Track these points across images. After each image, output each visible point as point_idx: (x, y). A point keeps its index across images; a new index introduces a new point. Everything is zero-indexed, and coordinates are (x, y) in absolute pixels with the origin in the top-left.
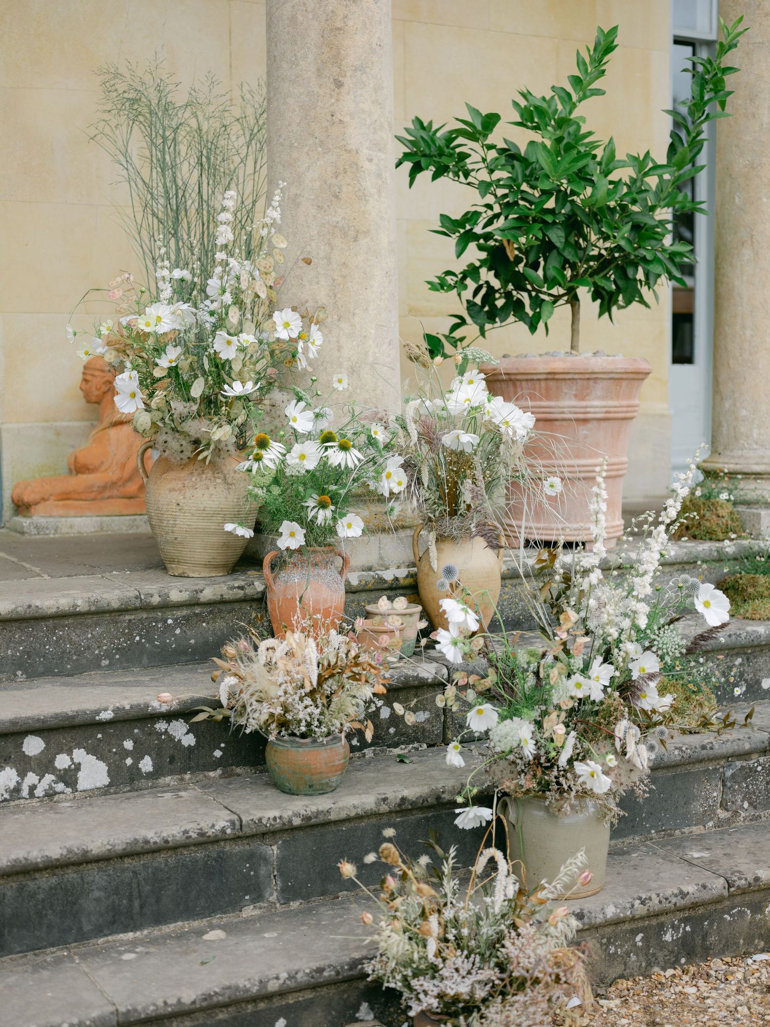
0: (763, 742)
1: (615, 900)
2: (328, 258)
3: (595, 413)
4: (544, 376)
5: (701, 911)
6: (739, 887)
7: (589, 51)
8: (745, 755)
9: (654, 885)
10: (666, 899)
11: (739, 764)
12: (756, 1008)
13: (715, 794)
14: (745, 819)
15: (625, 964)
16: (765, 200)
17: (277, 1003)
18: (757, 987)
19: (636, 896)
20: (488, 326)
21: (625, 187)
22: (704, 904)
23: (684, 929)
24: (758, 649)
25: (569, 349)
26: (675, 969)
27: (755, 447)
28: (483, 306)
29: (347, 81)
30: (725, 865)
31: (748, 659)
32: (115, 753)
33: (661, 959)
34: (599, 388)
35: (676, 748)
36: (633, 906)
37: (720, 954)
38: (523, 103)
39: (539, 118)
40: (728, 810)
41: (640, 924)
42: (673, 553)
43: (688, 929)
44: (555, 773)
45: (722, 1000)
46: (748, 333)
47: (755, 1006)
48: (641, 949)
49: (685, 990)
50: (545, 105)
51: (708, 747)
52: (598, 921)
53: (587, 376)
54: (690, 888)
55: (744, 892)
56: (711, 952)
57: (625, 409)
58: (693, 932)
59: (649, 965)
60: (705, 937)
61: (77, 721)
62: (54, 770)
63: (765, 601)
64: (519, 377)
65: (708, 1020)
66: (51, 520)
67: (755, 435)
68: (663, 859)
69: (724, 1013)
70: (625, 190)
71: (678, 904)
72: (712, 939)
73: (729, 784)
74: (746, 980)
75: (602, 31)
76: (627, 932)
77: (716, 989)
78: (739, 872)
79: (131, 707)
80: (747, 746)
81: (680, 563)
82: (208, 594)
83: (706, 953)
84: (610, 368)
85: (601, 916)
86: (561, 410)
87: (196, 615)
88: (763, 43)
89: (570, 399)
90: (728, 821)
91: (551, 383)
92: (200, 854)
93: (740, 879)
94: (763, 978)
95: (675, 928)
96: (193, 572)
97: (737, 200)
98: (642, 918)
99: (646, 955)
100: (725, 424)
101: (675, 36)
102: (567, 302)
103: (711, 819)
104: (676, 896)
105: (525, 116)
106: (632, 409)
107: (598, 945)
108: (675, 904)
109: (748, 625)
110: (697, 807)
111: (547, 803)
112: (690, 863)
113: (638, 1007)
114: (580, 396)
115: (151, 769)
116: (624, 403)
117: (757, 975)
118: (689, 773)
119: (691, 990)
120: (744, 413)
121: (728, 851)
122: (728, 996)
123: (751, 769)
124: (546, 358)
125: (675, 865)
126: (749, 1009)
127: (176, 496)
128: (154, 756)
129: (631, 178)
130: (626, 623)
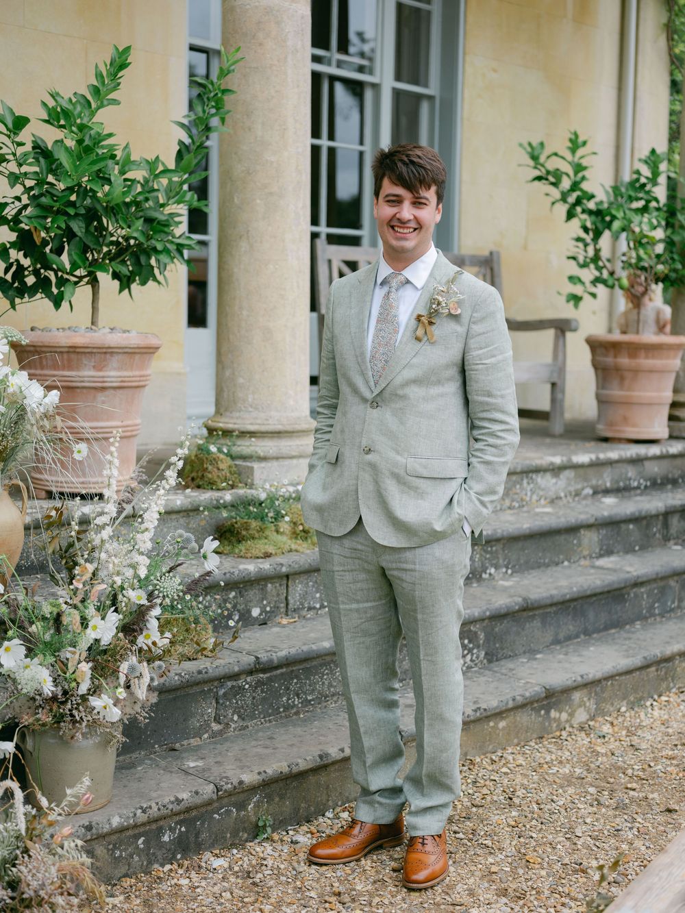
0: (250, 665)
1: (119, 811)
3: (112, 382)
4: (66, 350)
5: (194, 813)
6: (226, 791)
7: (106, 66)
8: (235, 676)
9: (154, 795)
10: (164, 806)
11: (229, 684)
12: (237, 892)
13: (210, 711)
14: (235, 729)
15: (129, 866)
16: (258, 201)
18: (240, 874)
19: (138, 806)
20: (17, 300)
21: (139, 185)
22: (196, 807)
23: (180, 829)
24: (248, 584)
25: (89, 325)
26: (172, 864)
27: (250, 409)
28: (14, 283)
30: (216, 771)
31: (240, 593)
33: (160, 857)
34: (115, 361)
35: (176, 674)
36: (135, 815)
37: (210, 848)
38: (51, 103)
39: (65, 119)
40: (220, 724)
41: (142, 829)
42: (179, 503)
43: (183, 829)
44: (69, 707)
45: (210, 888)
46: (245, 313)
47: (237, 891)
48: (142, 850)
49: (180, 882)
50: (70, 107)
51: (204, 671)
52: (105, 830)
53: (104, 350)
54: (184, 795)
55: (230, 794)
56: (203, 846)
57: (138, 379)
58: (187, 831)
59: (150, 863)
60: (197, 836)
63: (256, 542)
64: (44, 349)
65: (198, 907)
67: (250, 400)
68: (164, 770)
69: (210, 900)
70: (139, 189)
71: (174, 810)
72: (204, 836)
73: (221, 701)
74: (231, 868)
75: (117, 49)
76: (130, 837)
77: (205, 879)
78: (226, 777)
80: (236, 669)
81: (185, 511)
83: (199, 848)
84: (124, 343)
85: (108, 826)
86: (82, 379)
88: (257, 68)
89: (89, 370)
90: (221, 733)
91: (73, 356)
93: (227, 783)
94: (245, 866)
95: (172, 830)
97: (236, 200)
98: (143, 824)
99: (147, 855)
100: (225, 389)
101: (190, 45)
102: (87, 283)
103: (207, 732)
104: (172, 803)
105: (53, 116)
106: (144, 378)
107: (105, 851)
108: (172, 810)
109: (241, 563)
110: (195, 723)
111: (61, 733)
112: (186, 773)
113: (138, 901)
114: (98, 368)
116: (137, 373)
117: (240, 863)
118: (188, 694)
119: (184, 882)
120: (241, 380)
121: (219, 759)
122: (215, 884)
123: (239, 687)
124: (68, 333)
125: (173, 775)
126: (232, 893)
129: (145, 178)
130: (129, 573)
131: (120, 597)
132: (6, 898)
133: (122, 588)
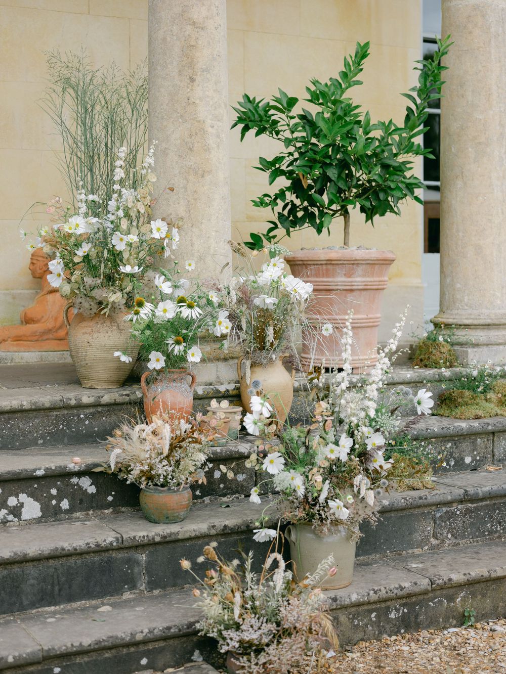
0: (460, 495)
1: (357, 591)
2: (185, 188)
3: (358, 285)
4: (325, 262)
5: (414, 599)
6: (438, 585)
7: (351, 58)
8: (448, 504)
9: (383, 582)
10: (391, 591)
11: (444, 509)
12: (445, 658)
13: (429, 529)
14: (449, 545)
15: (365, 633)
16: (470, 149)
17: (142, 648)
18: (448, 647)
19: (371, 588)
20: (291, 229)
21: (377, 141)
22: (415, 595)
23: (403, 610)
24: (462, 437)
25: (342, 245)
26: (397, 636)
27: (466, 308)
28: (289, 217)
29: (198, 79)
30: (431, 571)
31: (455, 444)
32: (45, 497)
33: (388, 629)
34: (360, 270)
35: (403, 498)
36: (369, 594)
37: (427, 627)
38: (313, 88)
39: (323, 99)
40: (438, 539)
41: (374, 606)
42: (409, 376)
43: (406, 610)
44: (317, 507)
45: (424, 654)
46: (461, 234)
47: (445, 657)
48: (375, 622)
49: (402, 648)
50: (326, 90)
51: (424, 498)
52: (346, 603)
53: (352, 262)
54: (406, 584)
55: (442, 588)
56: (421, 626)
57: (378, 283)
58: (409, 612)
59: (380, 633)
60: (416, 617)
61: (22, 476)
62: (7, 507)
63: (469, 407)
64: (309, 263)
65: (414, 665)
66: (8, 354)
67: (466, 300)
68: (393, 568)
69: (425, 661)
70: (377, 143)
71: (398, 594)
72: (422, 618)
73: (438, 522)
74: (441, 643)
75: (360, 45)
76: (365, 611)
77: (422, 648)
78: (439, 575)
79: (56, 468)
80: (449, 498)
81: (414, 382)
82: (106, 399)
83: (418, 627)
84: (367, 257)
85: (348, 600)
86: (336, 284)
87: (99, 412)
88: (468, 50)
89: (341, 277)
90: (438, 546)
91: (329, 267)
92: (96, 558)
93: (439, 579)
94: (453, 642)
95: (397, 610)
96: (98, 385)
97: (453, 150)
98: (375, 602)
99: (379, 626)
100: (447, 293)
101: (424, 38)
102: (341, 215)
103: (427, 545)
104: (397, 589)
105: (314, 97)
106: (383, 283)
107: (347, 619)
108: (396, 594)
109: (456, 422)
110: (417, 537)
111: (313, 527)
112: (409, 570)
113: (370, 658)
114: (348, 275)
115: (68, 508)
116: (377, 279)
117: (449, 640)
118: (412, 515)
119: (406, 648)
120: (458, 286)
121: (435, 563)
122: (429, 652)
123: (452, 513)
124: (326, 250)
125: (399, 571)
126: (440, 659)
127: (87, 337)
128: (70, 499)
129: (381, 136)
130: (362, 414)
131: (356, 432)
132: (272, 629)
133: (358, 426)
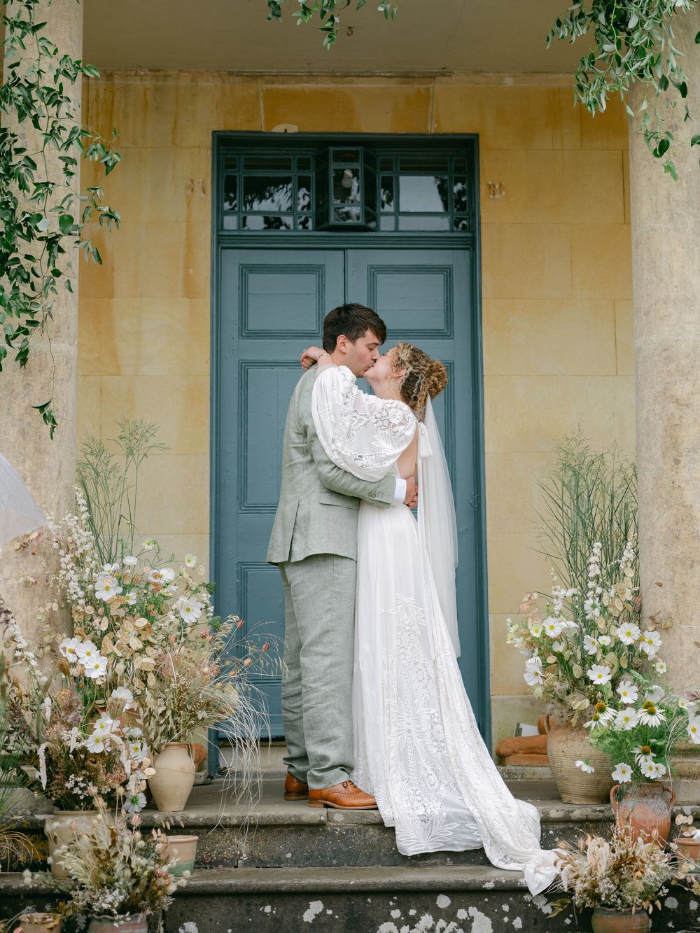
2: (672, 580)
29: (684, 460)
32: (497, 913)
61: (471, 887)
62: (456, 920)
66: (518, 768)
79: (506, 882)
82: (577, 814)
87: (570, 829)
96: (576, 800)
115: (521, 927)
127: (562, 746)
128: (523, 917)
